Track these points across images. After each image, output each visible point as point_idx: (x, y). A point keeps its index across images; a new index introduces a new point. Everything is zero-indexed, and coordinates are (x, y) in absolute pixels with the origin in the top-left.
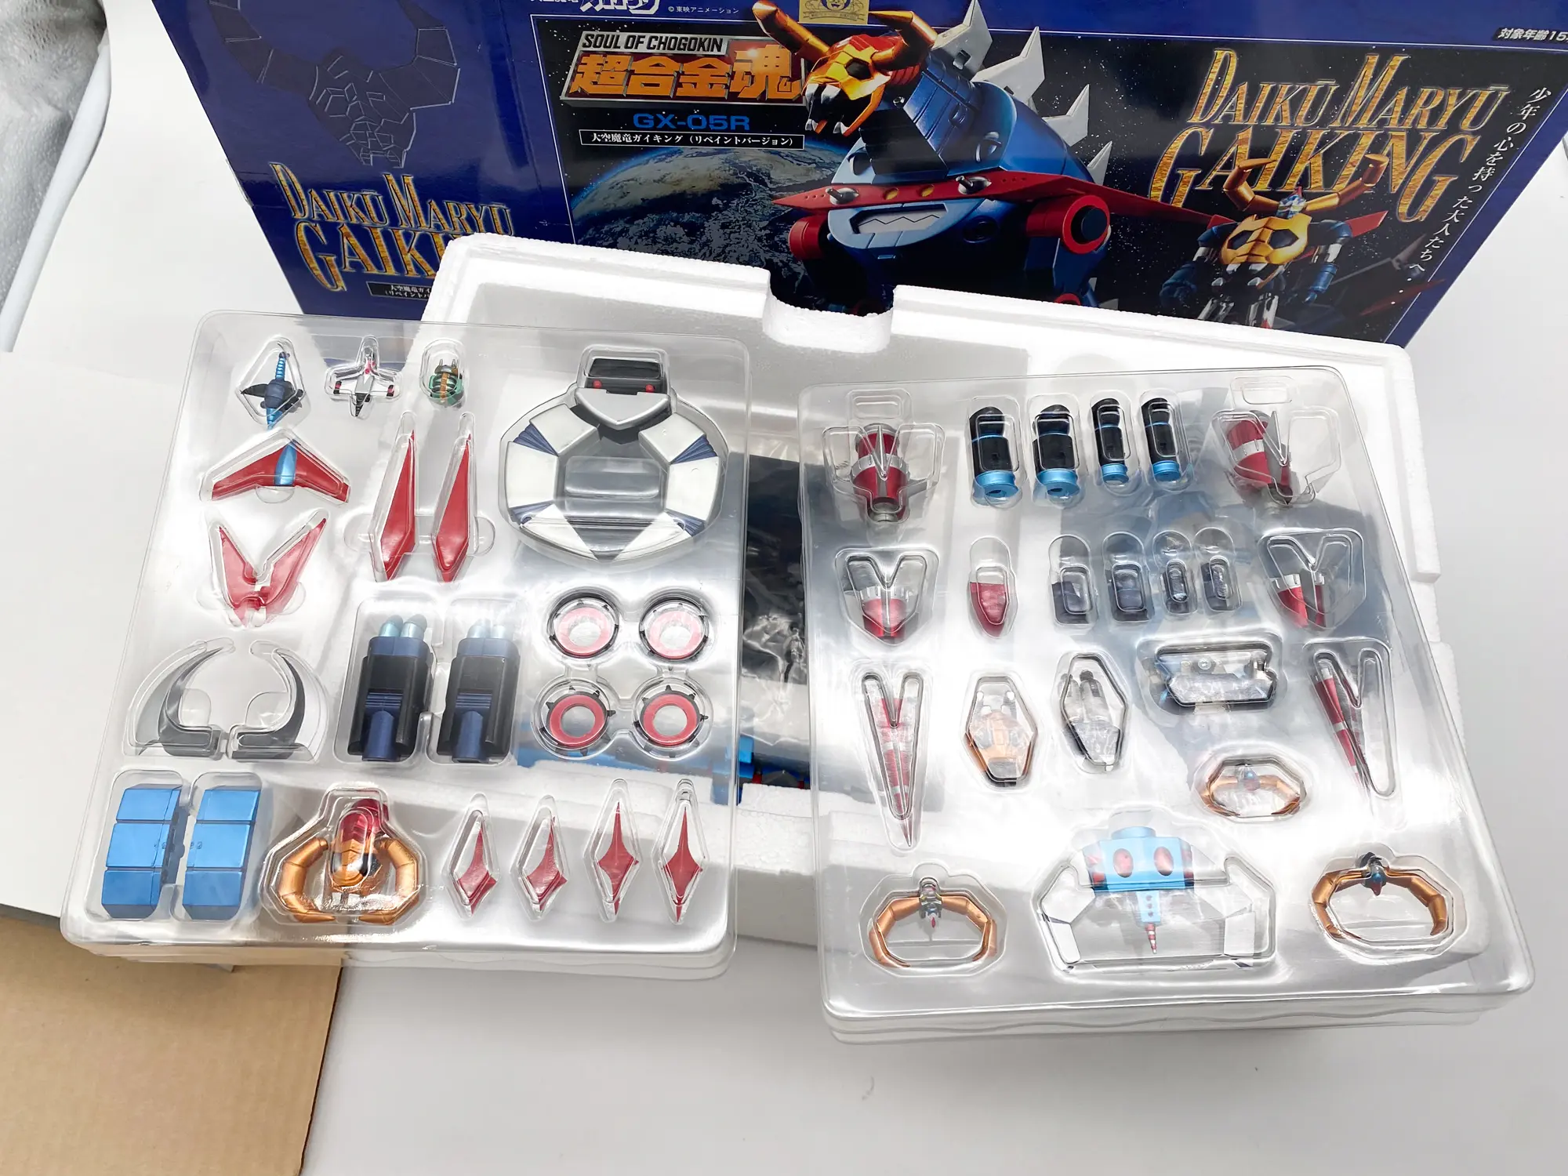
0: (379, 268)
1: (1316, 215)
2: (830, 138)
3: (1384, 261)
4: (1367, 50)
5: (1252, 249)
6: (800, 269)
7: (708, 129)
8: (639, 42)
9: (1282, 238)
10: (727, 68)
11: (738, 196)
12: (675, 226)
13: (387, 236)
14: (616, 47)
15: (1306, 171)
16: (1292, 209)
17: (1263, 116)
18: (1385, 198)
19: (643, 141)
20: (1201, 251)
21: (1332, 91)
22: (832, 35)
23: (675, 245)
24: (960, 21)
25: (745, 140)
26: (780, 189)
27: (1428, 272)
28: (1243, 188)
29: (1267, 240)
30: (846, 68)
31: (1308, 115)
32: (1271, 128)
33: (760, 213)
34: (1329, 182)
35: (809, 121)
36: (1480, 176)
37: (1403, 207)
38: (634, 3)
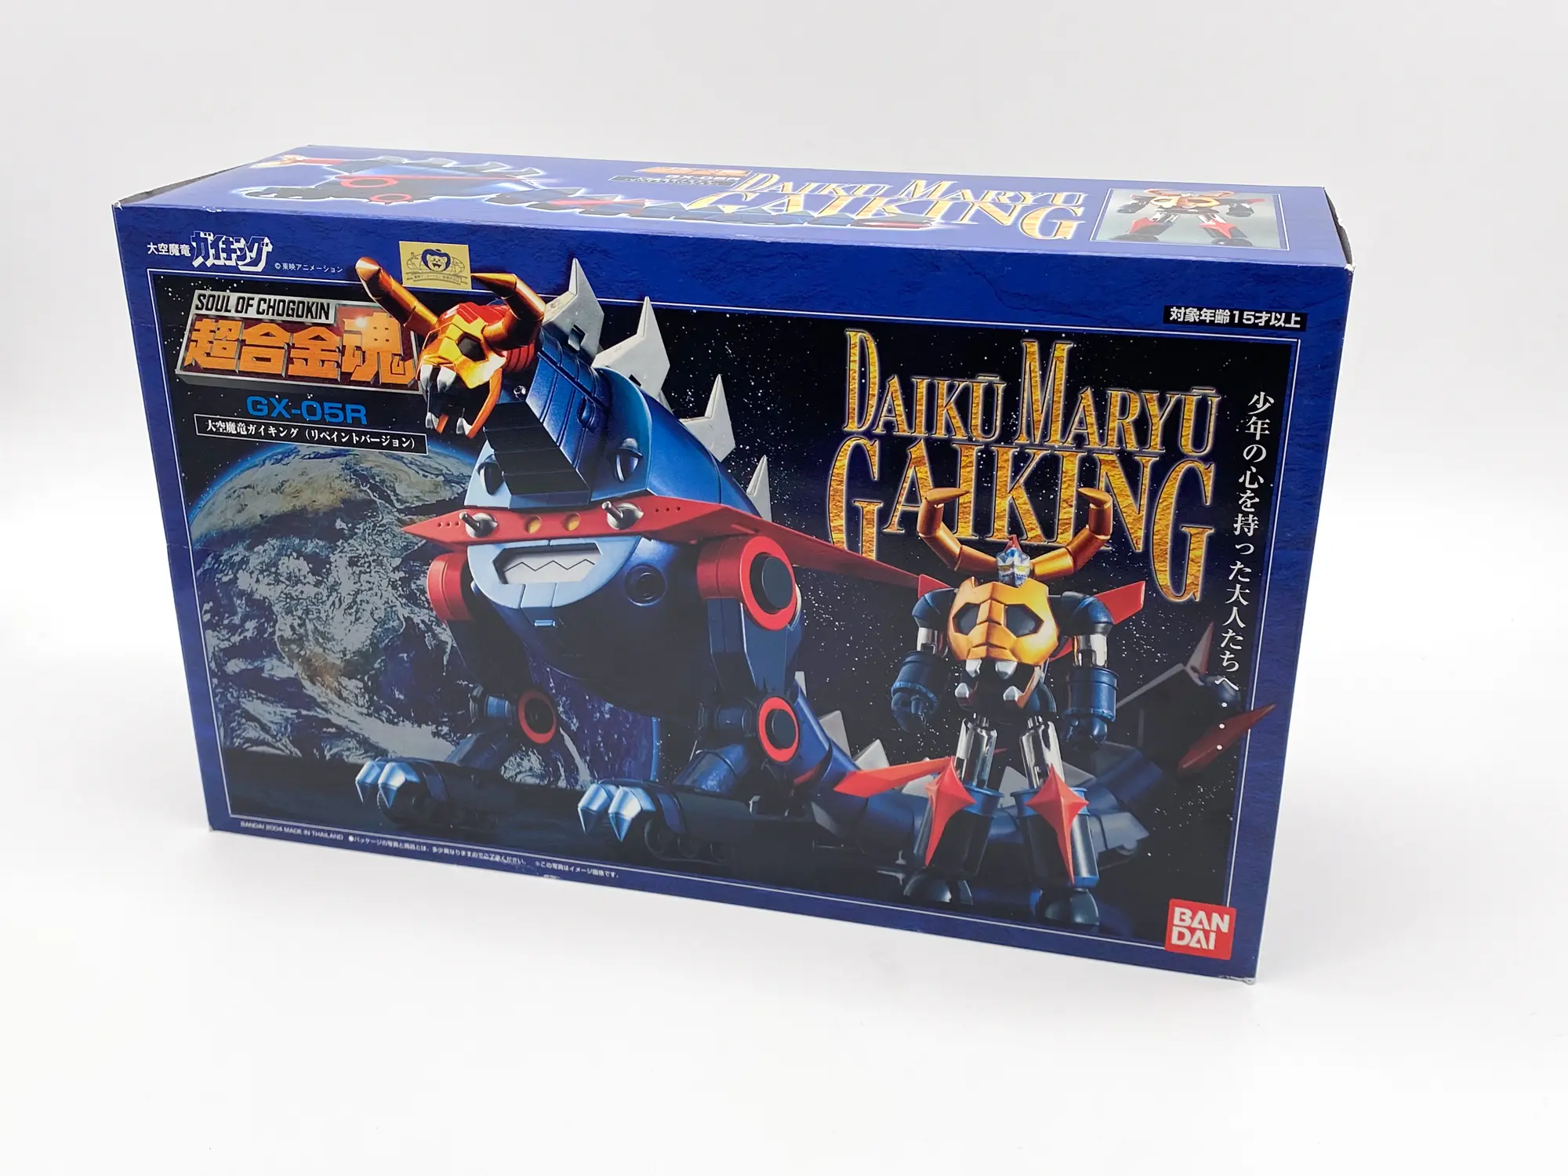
1: (1055, 582)
2: (449, 438)
3: (1175, 670)
4: (1018, 336)
5: (989, 634)
6: (446, 635)
7: (323, 421)
8: (249, 305)
9: (1021, 619)
10: (334, 341)
11: (364, 519)
12: (298, 558)
14: (227, 311)
15: (1013, 513)
16: (1017, 571)
17: (930, 425)
18: (1128, 560)
19: (257, 435)
20: (922, 635)
21: (1000, 391)
22: (439, 301)
23: (300, 587)
24: (566, 289)
25: (363, 438)
26: (409, 511)
27: (1245, 692)
28: (943, 533)
29: (1002, 620)
30: (458, 345)
31: (983, 425)
32: (946, 443)
33: (390, 545)
34: (1049, 530)
35: (429, 415)
36: (1242, 528)
37: (1164, 578)
38: (242, 258)
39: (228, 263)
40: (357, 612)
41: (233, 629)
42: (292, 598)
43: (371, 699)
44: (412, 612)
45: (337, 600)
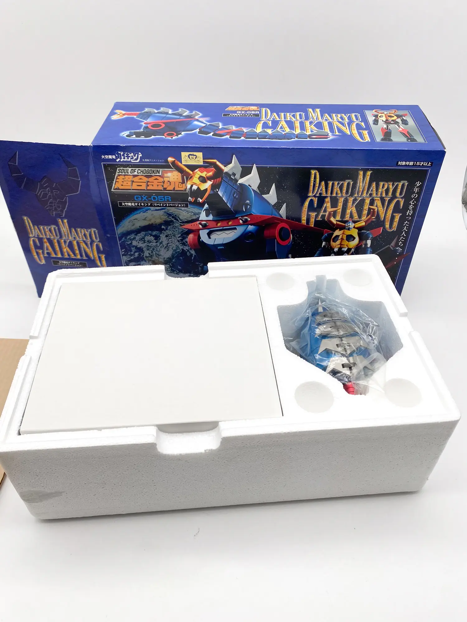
0: (56, 254)
1: (360, 229)
2: (197, 204)
3: (387, 247)
4: (358, 170)
5: (341, 242)
6: (193, 252)
7: (158, 201)
8: (135, 171)
9: (350, 238)
10: (161, 180)
11: (170, 225)
12: (151, 236)
13: (59, 242)
14: (128, 173)
15: (351, 213)
16: (350, 227)
17: (332, 193)
18: (379, 223)
19: (138, 205)
20: (324, 243)
21: (351, 184)
22: (193, 168)
23: (151, 243)
24: (231, 163)
25: (170, 205)
26: (183, 222)
27: (403, 251)
28: (332, 219)
29: (345, 239)
30: (198, 179)
31: (346, 192)
32: (336, 197)
33: (178, 231)
34: (360, 216)
35: (189, 198)
36: (408, 213)
37: (387, 226)
38: (132, 158)
39: (128, 160)
40: (168, 248)
41: (131, 255)
42: (149, 246)
43: (172, 269)
44: (184, 247)
45: (162, 246)
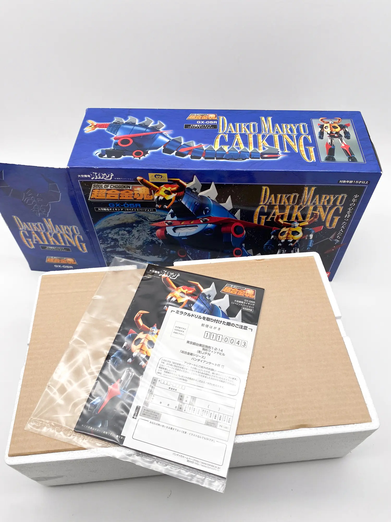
0: (43, 242)
1: (303, 227)
2: (162, 209)
3: (327, 239)
4: (304, 186)
5: (287, 236)
6: (161, 241)
7: (129, 207)
8: (108, 186)
9: (295, 233)
10: (132, 192)
11: (141, 224)
12: (124, 231)
13: (45, 234)
14: (102, 187)
15: (297, 216)
16: (296, 226)
17: (280, 202)
18: (321, 222)
19: (112, 210)
20: (272, 237)
21: (298, 196)
22: (159, 184)
23: (125, 236)
24: (192, 181)
25: (140, 210)
26: (152, 222)
27: (340, 242)
28: (280, 220)
29: (291, 234)
30: (164, 192)
31: (293, 201)
32: (283, 205)
33: (147, 228)
34: (304, 219)
35: (157, 205)
36: (346, 217)
37: (328, 225)
38: (105, 177)
39: (101, 178)
40: (139, 239)
41: (108, 244)
42: (123, 238)
43: (143, 253)
45: (134, 238)
